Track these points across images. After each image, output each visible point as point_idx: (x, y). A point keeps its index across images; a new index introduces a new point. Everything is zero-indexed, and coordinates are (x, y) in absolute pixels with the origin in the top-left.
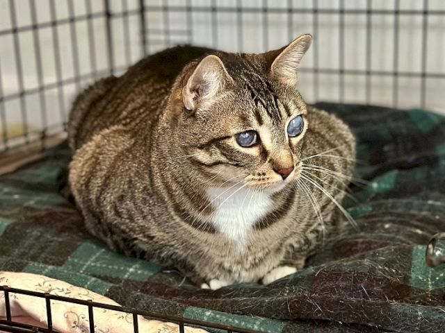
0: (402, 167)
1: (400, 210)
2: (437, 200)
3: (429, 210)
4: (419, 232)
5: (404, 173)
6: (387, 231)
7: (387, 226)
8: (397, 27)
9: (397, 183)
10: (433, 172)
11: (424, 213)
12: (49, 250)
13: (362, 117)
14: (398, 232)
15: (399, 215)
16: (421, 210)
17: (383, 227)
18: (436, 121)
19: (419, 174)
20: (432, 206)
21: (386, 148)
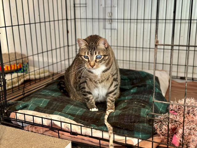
0: (138, 87)
1: (138, 98)
2: (146, 95)
3: (145, 98)
4: (143, 104)
5: (139, 88)
6: (135, 104)
7: (135, 103)
8: (136, 50)
9: (137, 90)
10: (145, 88)
11: (144, 99)
12: (59, 107)
13: (128, 73)
14: (138, 105)
15: (138, 99)
16: (143, 98)
17: (134, 103)
18: (146, 74)
19: (142, 88)
20: (145, 97)
21: (134, 81)
